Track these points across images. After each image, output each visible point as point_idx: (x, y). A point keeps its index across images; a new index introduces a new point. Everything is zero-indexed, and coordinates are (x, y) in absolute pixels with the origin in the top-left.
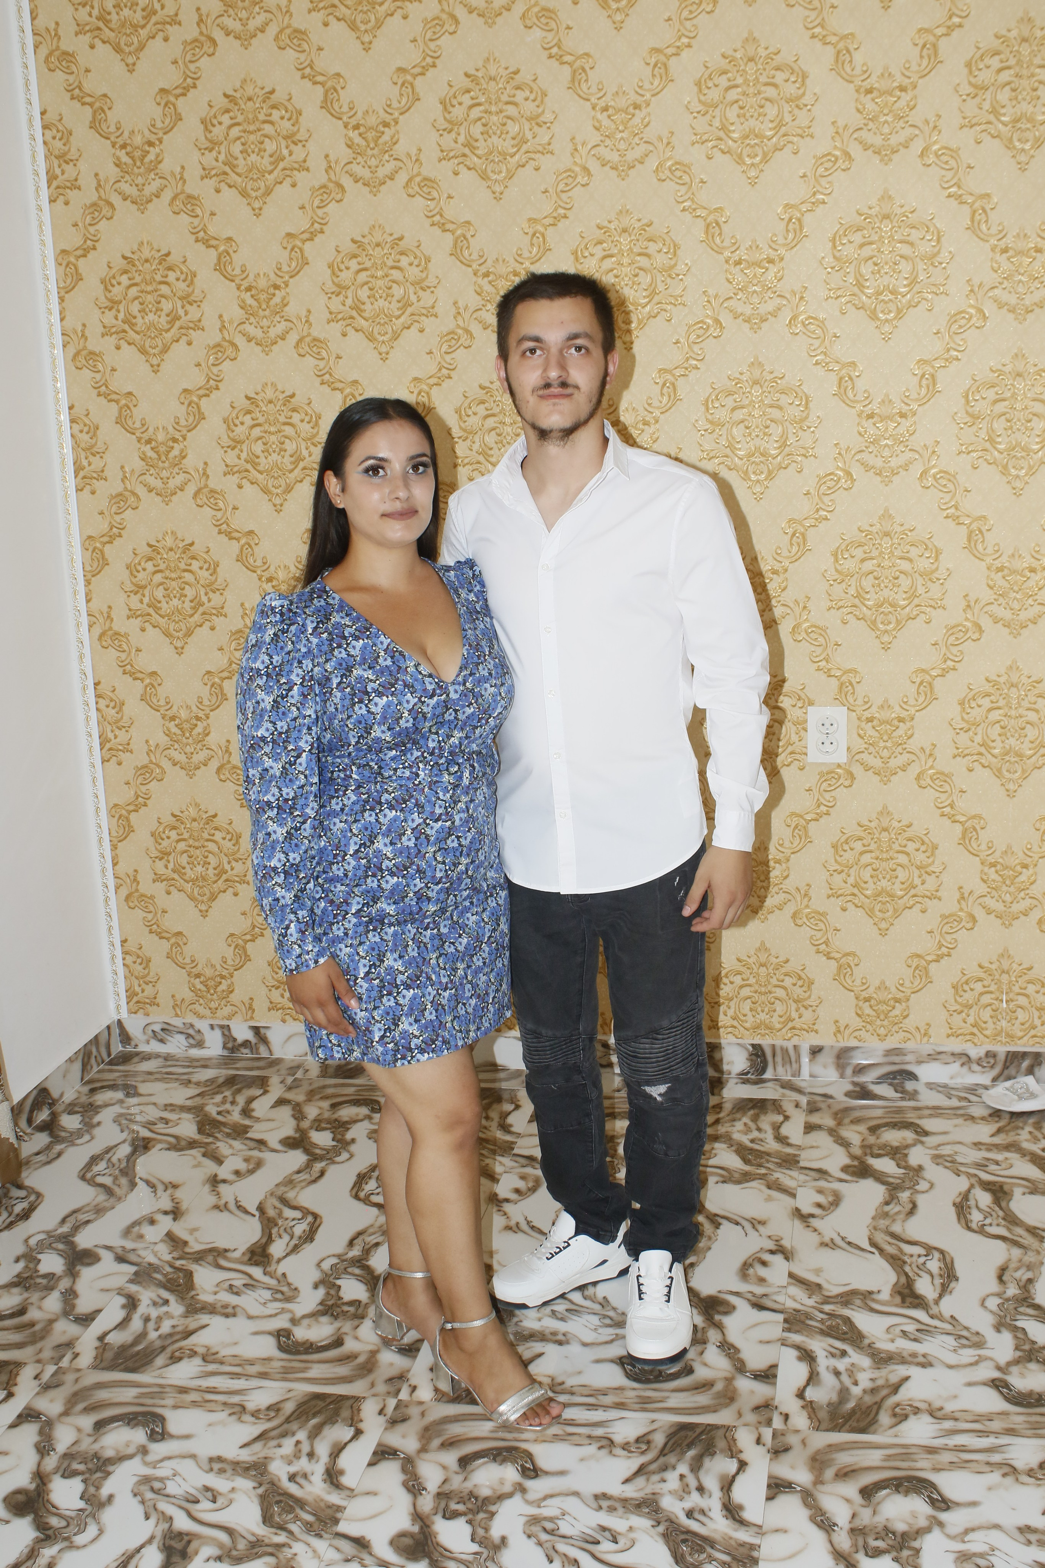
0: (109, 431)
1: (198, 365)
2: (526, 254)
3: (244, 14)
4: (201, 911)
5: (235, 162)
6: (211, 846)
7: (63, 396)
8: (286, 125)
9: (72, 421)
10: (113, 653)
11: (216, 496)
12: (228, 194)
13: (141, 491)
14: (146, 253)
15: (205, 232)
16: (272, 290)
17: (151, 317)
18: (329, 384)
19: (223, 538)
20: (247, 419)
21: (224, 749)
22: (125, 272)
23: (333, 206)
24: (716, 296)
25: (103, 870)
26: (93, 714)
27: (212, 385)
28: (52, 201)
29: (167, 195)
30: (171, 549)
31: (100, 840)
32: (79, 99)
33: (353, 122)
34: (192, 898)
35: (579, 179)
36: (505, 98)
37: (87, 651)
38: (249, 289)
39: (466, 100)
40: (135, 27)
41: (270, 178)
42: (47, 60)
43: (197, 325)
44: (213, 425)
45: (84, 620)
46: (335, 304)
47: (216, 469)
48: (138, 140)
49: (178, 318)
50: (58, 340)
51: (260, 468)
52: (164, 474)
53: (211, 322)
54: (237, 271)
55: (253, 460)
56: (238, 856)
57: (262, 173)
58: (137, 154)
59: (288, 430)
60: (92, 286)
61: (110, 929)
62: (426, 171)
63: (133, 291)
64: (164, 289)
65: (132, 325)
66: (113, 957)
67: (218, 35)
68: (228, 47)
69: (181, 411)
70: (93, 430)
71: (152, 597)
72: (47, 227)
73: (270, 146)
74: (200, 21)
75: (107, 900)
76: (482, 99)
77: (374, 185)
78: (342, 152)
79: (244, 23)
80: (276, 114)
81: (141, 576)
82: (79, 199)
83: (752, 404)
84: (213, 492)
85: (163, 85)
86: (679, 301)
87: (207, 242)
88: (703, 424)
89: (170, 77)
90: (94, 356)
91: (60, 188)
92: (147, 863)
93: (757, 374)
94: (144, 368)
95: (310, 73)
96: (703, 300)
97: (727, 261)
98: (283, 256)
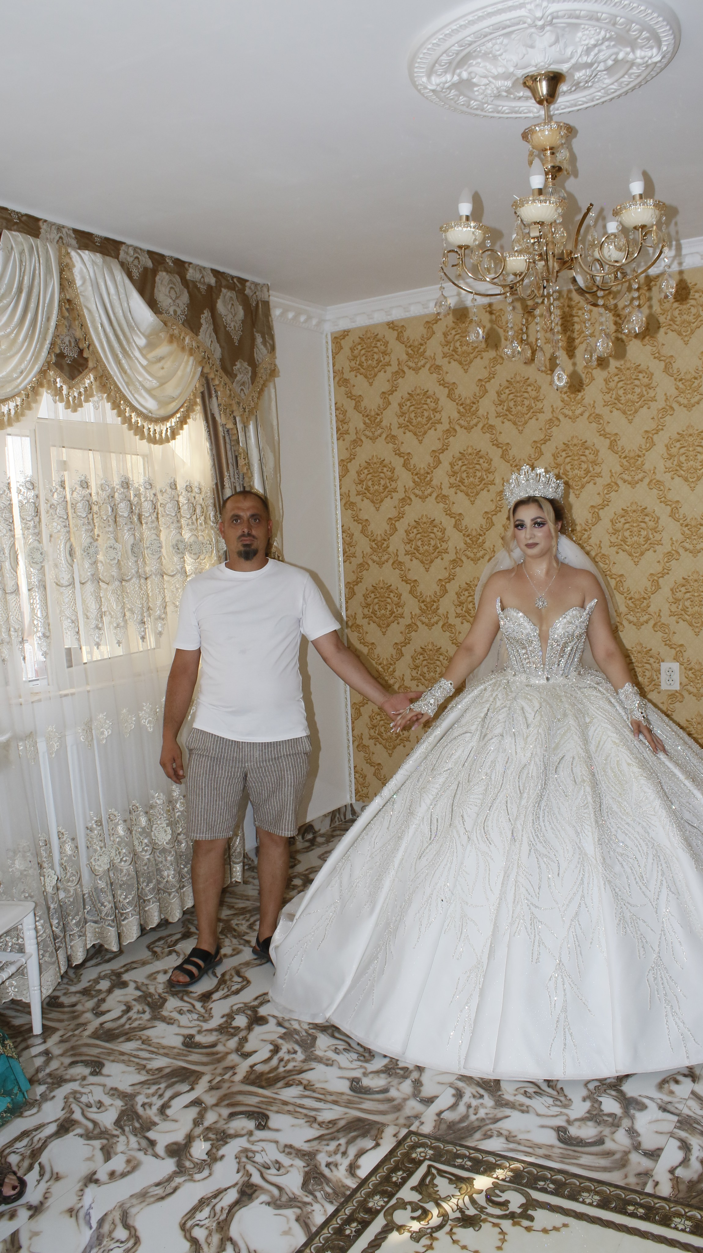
0: (357, 535)
1: (395, 507)
2: (533, 456)
3: (416, 360)
4: (388, 753)
5: (412, 421)
7: (339, 521)
8: (433, 405)
9: (343, 532)
12: (409, 434)
13: (370, 562)
14: (375, 460)
15: (399, 451)
16: (426, 475)
17: (376, 487)
18: (449, 515)
19: (404, 583)
20: (415, 531)
22: (366, 468)
23: (452, 438)
24: (616, 473)
25: (348, 733)
27: (401, 516)
28: (338, 439)
29: (384, 436)
30: (382, 588)
31: (347, 719)
32: (350, 397)
33: (460, 402)
34: (385, 748)
35: (555, 423)
36: (523, 390)
38: (417, 474)
39: (507, 391)
40: (373, 368)
41: (426, 427)
42: (338, 383)
43: (395, 490)
44: (401, 533)
46: (452, 480)
47: (402, 552)
48: (373, 413)
49: (387, 487)
50: (338, 498)
52: (380, 555)
53: (401, 489)
54: (412, 467)
55: (417, 549)
57: (423, 425)
58: (373, 419)
59: (432, 535)
60: (353, 474)
61: (349, 760)
63: (369, 476)
64: (382, 475)
65: (368, 491)
66: (350, 774)
67: (406, 369)
68: (410, 374)
69: (387, 527)
70: (351, 536)
71: (373, 609)
72: (336, 450)
73: (426, 414)
74: (399, 364)
75: (348, 747)
76: (513, 391)
77: (469, 429)
78: (455, 415)
79: (416, 364)
80: (429, 401)
81: (369, 600)
82: (349, 438)
83: (633, 521)
84: (400, 562)
85: (383, 390)
86: (599, 475)
87: (400, 455)
88: (611, 530)
89: (386, 387)
90: (353, 504)
91: (341, 434)
92: (367, 730)
93: (634, 507)
94: (373, 509)
95: (443, 383)
96: (610, 474)
97: (620, 457)
98: (431, 460)
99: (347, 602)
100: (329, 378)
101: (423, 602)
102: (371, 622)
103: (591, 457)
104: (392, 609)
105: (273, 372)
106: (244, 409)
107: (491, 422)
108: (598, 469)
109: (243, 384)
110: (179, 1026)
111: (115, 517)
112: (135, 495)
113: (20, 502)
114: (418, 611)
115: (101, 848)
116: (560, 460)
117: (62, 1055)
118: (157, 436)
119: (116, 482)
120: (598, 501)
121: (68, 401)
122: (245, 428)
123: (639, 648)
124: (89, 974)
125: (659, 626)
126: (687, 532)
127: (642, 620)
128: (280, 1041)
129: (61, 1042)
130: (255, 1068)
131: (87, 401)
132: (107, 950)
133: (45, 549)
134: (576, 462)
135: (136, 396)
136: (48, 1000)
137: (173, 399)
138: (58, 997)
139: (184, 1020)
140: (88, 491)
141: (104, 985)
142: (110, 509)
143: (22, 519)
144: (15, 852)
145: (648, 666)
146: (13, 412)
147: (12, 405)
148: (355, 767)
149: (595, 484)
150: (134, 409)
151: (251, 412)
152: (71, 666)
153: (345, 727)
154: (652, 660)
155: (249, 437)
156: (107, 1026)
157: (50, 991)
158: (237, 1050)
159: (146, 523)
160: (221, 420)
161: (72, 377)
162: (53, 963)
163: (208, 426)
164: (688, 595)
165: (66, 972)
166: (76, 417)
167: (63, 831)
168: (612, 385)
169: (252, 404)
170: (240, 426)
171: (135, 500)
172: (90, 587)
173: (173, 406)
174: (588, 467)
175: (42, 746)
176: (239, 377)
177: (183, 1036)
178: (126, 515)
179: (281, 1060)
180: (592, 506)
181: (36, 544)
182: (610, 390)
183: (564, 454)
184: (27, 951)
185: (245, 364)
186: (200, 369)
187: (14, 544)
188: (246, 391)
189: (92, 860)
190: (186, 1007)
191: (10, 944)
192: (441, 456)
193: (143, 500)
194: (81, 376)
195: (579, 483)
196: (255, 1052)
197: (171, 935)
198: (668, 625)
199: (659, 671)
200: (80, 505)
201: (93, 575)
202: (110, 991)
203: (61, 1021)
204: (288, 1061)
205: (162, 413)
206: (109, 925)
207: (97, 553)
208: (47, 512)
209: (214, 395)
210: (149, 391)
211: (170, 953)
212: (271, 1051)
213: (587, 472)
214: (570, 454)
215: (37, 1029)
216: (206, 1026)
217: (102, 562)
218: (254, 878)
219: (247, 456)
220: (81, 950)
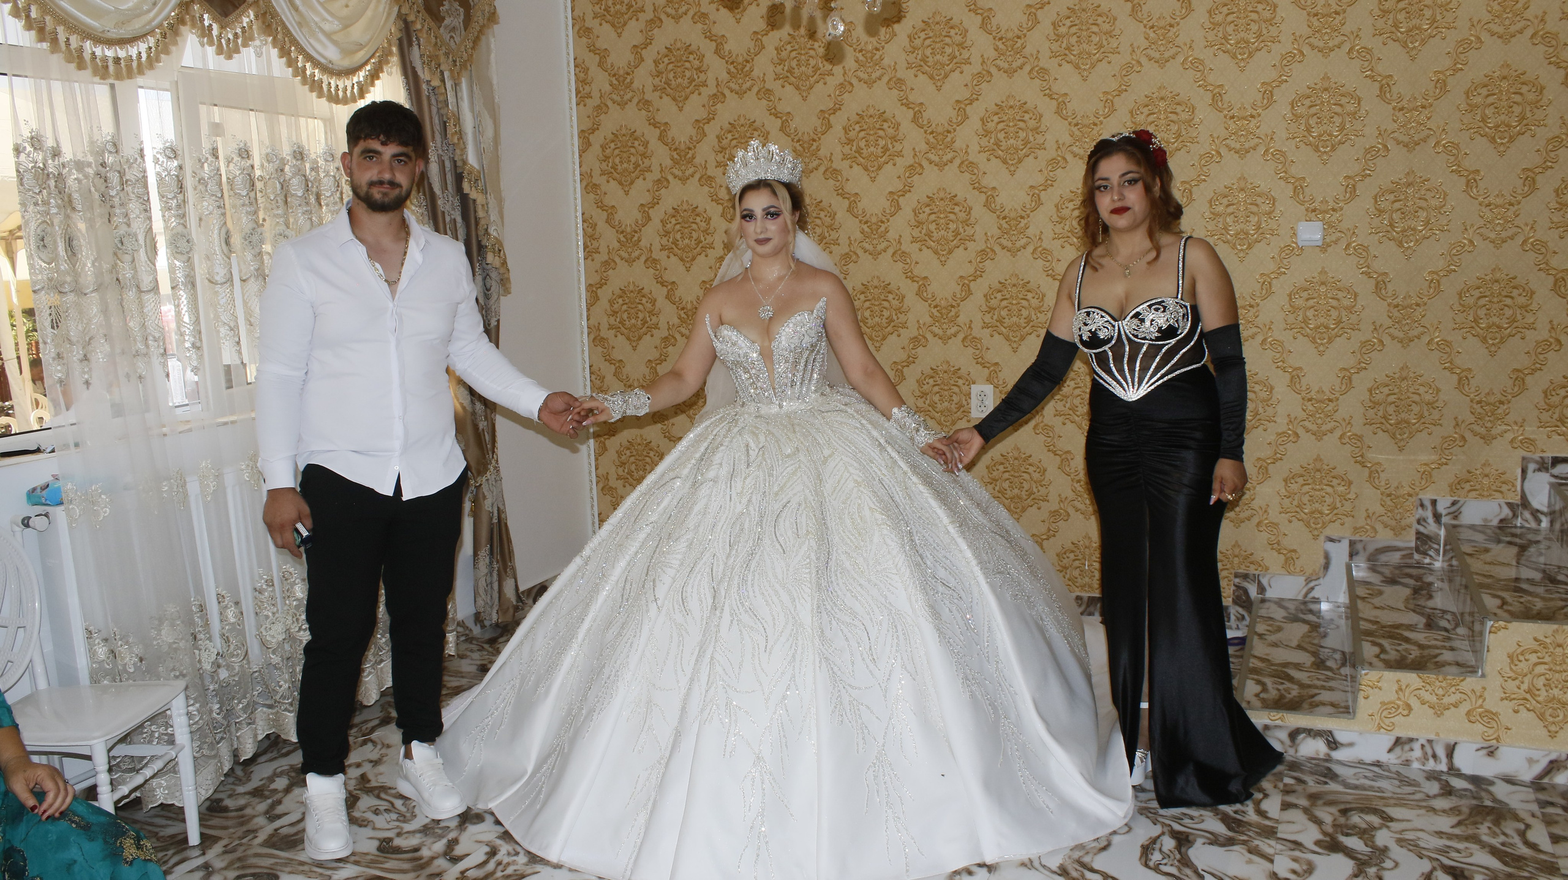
0: (602, 226)
1: (649, 191)
2: (819, 130)
5: (670, 83)
6: (648, 460)
7: (579, 208)
8: (697, 62)
9: (584, 221)
10: (600, 349)
11: (656, 262)
12: (666, 99)
13: (617, 260)
14: (624, 131)
15: (654, 120)
16: (687, 150)
17: (625, 165)
18: (716, 201)
19: (659, 286)
20: (673, 221)
22: (613, 141)
23: (719, 105)
24: (920, 152)
25: (590, 472)
26: (588, 383)
27: (655, 202)
28: (578, 104)
29: (635, 100)
30: (632, 291)
32: (593, 51)
33: (731, 60)
35: (847, 89)
37: (586, 348)
38: (676, 149)
39: (789, 48)
40: (622, 14)
41: (688, 91)
42: (578, 32)
43: (649, 169)
44: (656, 222)
45: (586, 330)
47: (656, 247)
48: (621, 72)
49: (639, 165)
50: (578, 178)
51: (679, 247)
52: (630, 250)
53: (656, 168)
54: (670, 140)
55: (675, 243)
57: (684, 88)
58: (621, 79)
59: (694, 226)
60: (596, 149)
61: (592, 506)
62: (767, 86)
63: (617, 152)
64: (633, 150)
65: (615, 170)
67: (663, 17)
68: (668, 22)
69: (639, 216)
70: (594, 226)
71: (621, 318)
72: (575, 118)
73: (688, 74)
74: (655, 10)
75: (591, 489)
76: (797, 47)
77: (741, 94)
78: (724, 76)
79: (676, 10)
80: (691, 57)
81: (616, 306)
82: (592, 103)
83: (940, 211)
84: (654, 260)
85: (635, 43)
86: (900, 154)
87: (655, 125)
88: (913, 223)
89: (639, 39)
90: (596, 186)
91: (582, 98)
92: (614, 468)
93: (942, 195)
94: (621, 193)
95: (709, 36)
96: (912, 153)
97: (925, 132)
98: (693, 132)
99: (588, 310)
100: (567, 25)
101: (683, 309)
102: (619, 335)
103: (891, 131)
104: (645, 317)
105: (493, 17)
106: (455, 61)
108: (898, 147)
109: (454, 29)
110: (374, 829)
111: (286, 197)
112: (312, 169)
113: (158, 174)
114: (676, 321)
115: (274, 614)
116: (852, 134)
117: (225, 868)
118: (341, 93)
119: (286, 151)
120: (898, 185)
121: (220, 44)
122: (456, 85)
123: (945, 367)
124: (262, 772)
125: (970, 340)
126: (1005, 225)
127: (949, 332)
128: (499, 842)
129: (225, 852)
130: (468, 874)
131: (245, 45)
132: (286, 741)
133: (194, 236)
134: (871, 138)
135: (312, 41)
136: (208, 803)
137: (361, 46)
138: (221, 800)
139: (380, 821)
140: (249, 162)
141: (281, 783)
142: (278, 186)
143: (162, 196)
144: (161, 621)
145: (956, 389)
146: (144, 56)
147: (143, 47)
148: (600, 514)
149: (894, 165)
150: (309, 58)
151: (464, 66)
152: (230, 387)
153: (586, 466)
154: (960, 382)
155: (462, 99)
156: (284, 831)
157: (211, 792)
158: (445, 854)
159: (327, 205)
160: (424, 74)
161: (225, 14)
162: (215, 757)
163: (408, 83)
164: (1005, 303)
165: (232, 769)
166: (231, 66)
167: (223, 593)
168: (918, 42)
169: (465, 56)
170: (449, 84)
171: (311, 175)
172: (253, 286)
173: (360, 56)
174: (886, 144)
175: (193, 487)
176: (447, 21)
177: (379, 839)
178: (300, 193)
179: (499, 863)
180: (891, 193)
181: (180, 229)
182: (914, 49)
183: (857, 127)
184: (177, 742)
185: (456, 5)
186: (396, 9)
187: (151, 228)
188: (458, 39)
189: (262, 630)
190: (383, 805)
191: (156, 735)
192: (706, 127)
193: (322, 175)
194: (237, 12)
195: (876, 163)
196: (468, 855)
197: (366, 722)
198: (980, 339)
199: (968, 395)
200: (239, 180)
201: (257, 270)
202: (288, 790)
203: (225, 828)
204: (508, 864)
205: (346, 63)
206: (286, 710)
207: (262, 242)
208: (195, 189)
209: (415, 43)
210: (328, 35)
211: (365, 743)
212: (487, 853)
213: (885, 149)
214: (865, 127)
215: (194, 839)
216: (407, 827)
217: (269, 254)
218: (472, 651)
219: (458, 121)
220: (250, 741)
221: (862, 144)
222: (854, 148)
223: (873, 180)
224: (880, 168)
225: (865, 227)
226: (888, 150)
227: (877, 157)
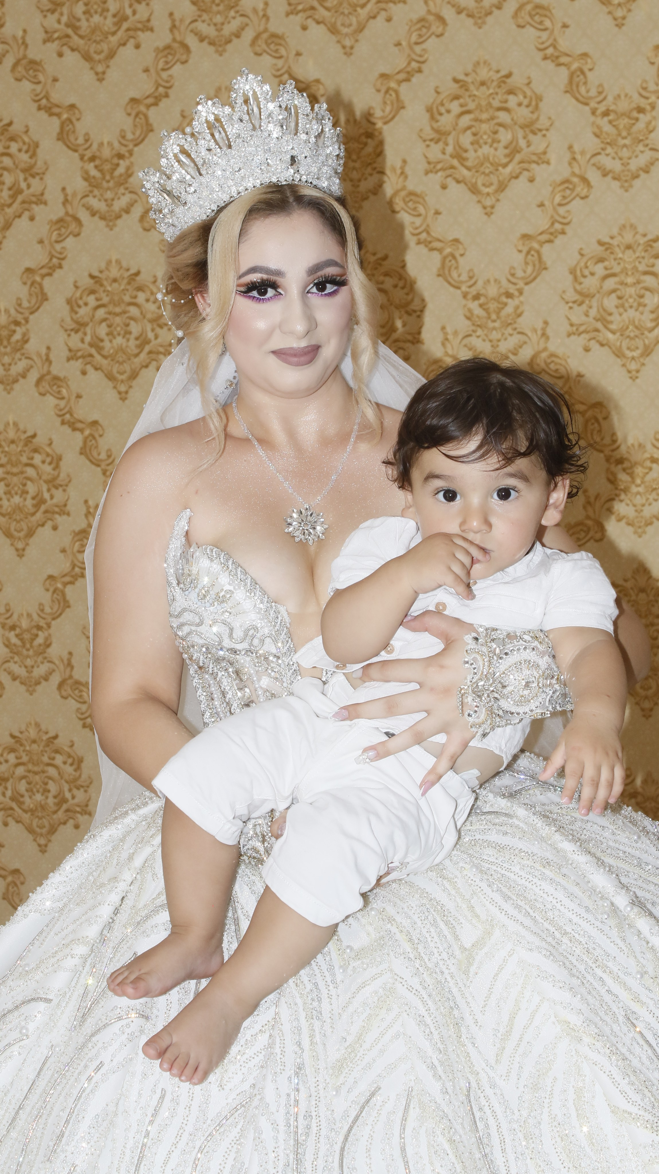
1: (41, 242)
4: (39, 845)
5: (78, 24)
6: (52, 771)
11: (60, 383)
12: (70, 57)
15: (48, 99)
16: (115, 161)
19: (67, 429)
20: (91, 300)
21: (66, 662)
23: (178, 67)
24: (583, 153)
27: (55, 264)
29: (9, 61)
30: (13, 442)
34: (30, 830)
35: (433, 28)
38: (92, 159)
41: (114, 39)
43: (40, 200)
47: (59, 353)
49: (20, 192)
51: (105, 353)
52: (6, 360)
53: (54, 196)
54: (81, 141)
55: (97, 344)
56: (79, 783)
57: (106, 35)
59: (134, 311)
64: (6, 161)
69: (23, 292)
78: (186, 9)
83: (624, 271)
84: (56, 378)
86: (542, 159)
87: (50, 109)
88: (571, 295)
93: (628, 237)
96: (568, 156)
97: (594, 112)
98: (127, 123)
103: (523, 113)
104: (40, 492)
107: (274, 27)
108: (538, 144)
116: (445, 121)
120: (539, 221)
134: (484, 127)
149: (531, 180)
174: (514, 139)
180: (525, 237)
183: (455, 107)
192: (152, 112)
195: (494, 179)
213: (513, 150)
214: (472, 106)
221: (466, 140)
222: (450, 149)
223: (489, 211)
224: (502, 187)
225: (474, 306)
226: (517, 150)
227: (496, 166)
